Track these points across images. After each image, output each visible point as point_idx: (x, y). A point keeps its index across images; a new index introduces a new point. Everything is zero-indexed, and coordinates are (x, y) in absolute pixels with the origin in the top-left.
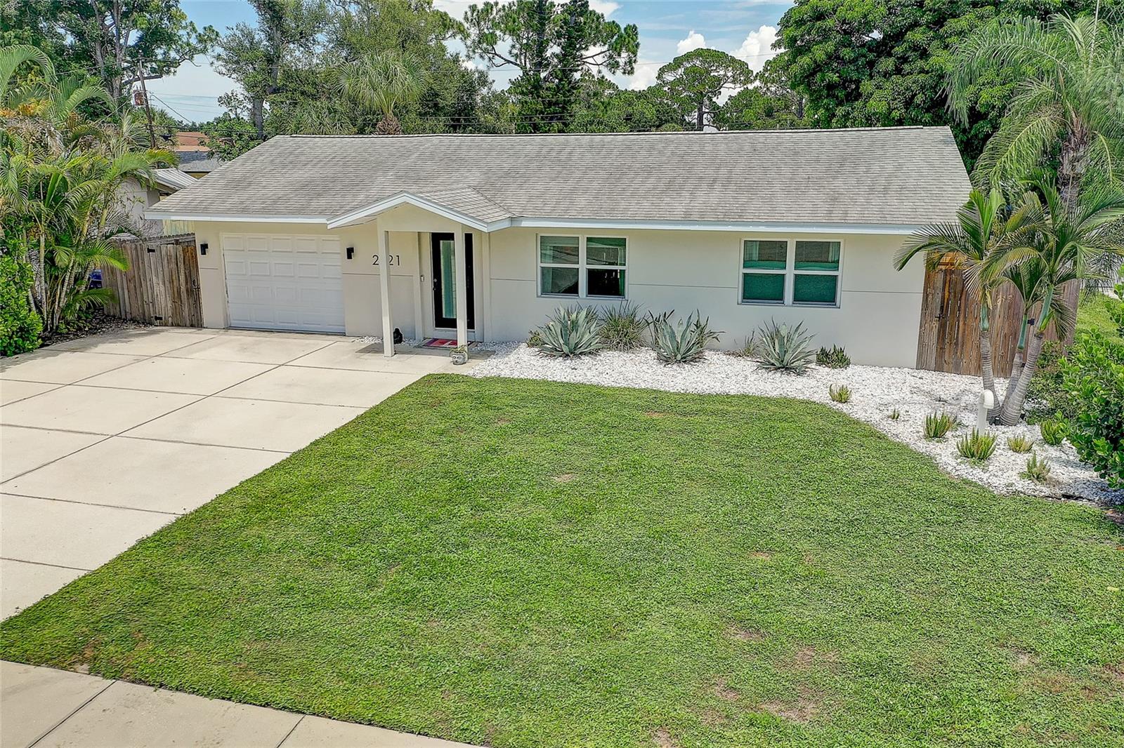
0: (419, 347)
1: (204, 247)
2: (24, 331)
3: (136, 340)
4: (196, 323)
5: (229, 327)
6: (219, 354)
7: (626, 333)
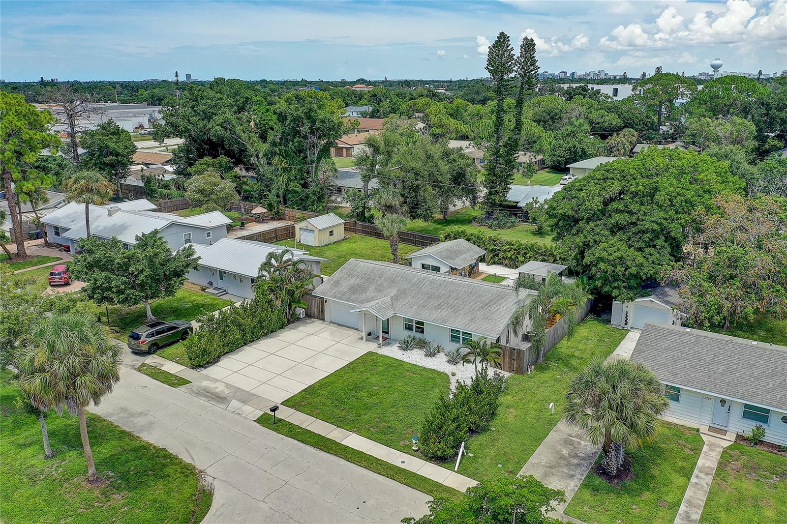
0: (374, 338)
1: (326, 301)
2: (283, 324)
3: (308, 325)
4: (323, 319)
5: (331, 322)
6: (326, 335)
7: (422, 344)
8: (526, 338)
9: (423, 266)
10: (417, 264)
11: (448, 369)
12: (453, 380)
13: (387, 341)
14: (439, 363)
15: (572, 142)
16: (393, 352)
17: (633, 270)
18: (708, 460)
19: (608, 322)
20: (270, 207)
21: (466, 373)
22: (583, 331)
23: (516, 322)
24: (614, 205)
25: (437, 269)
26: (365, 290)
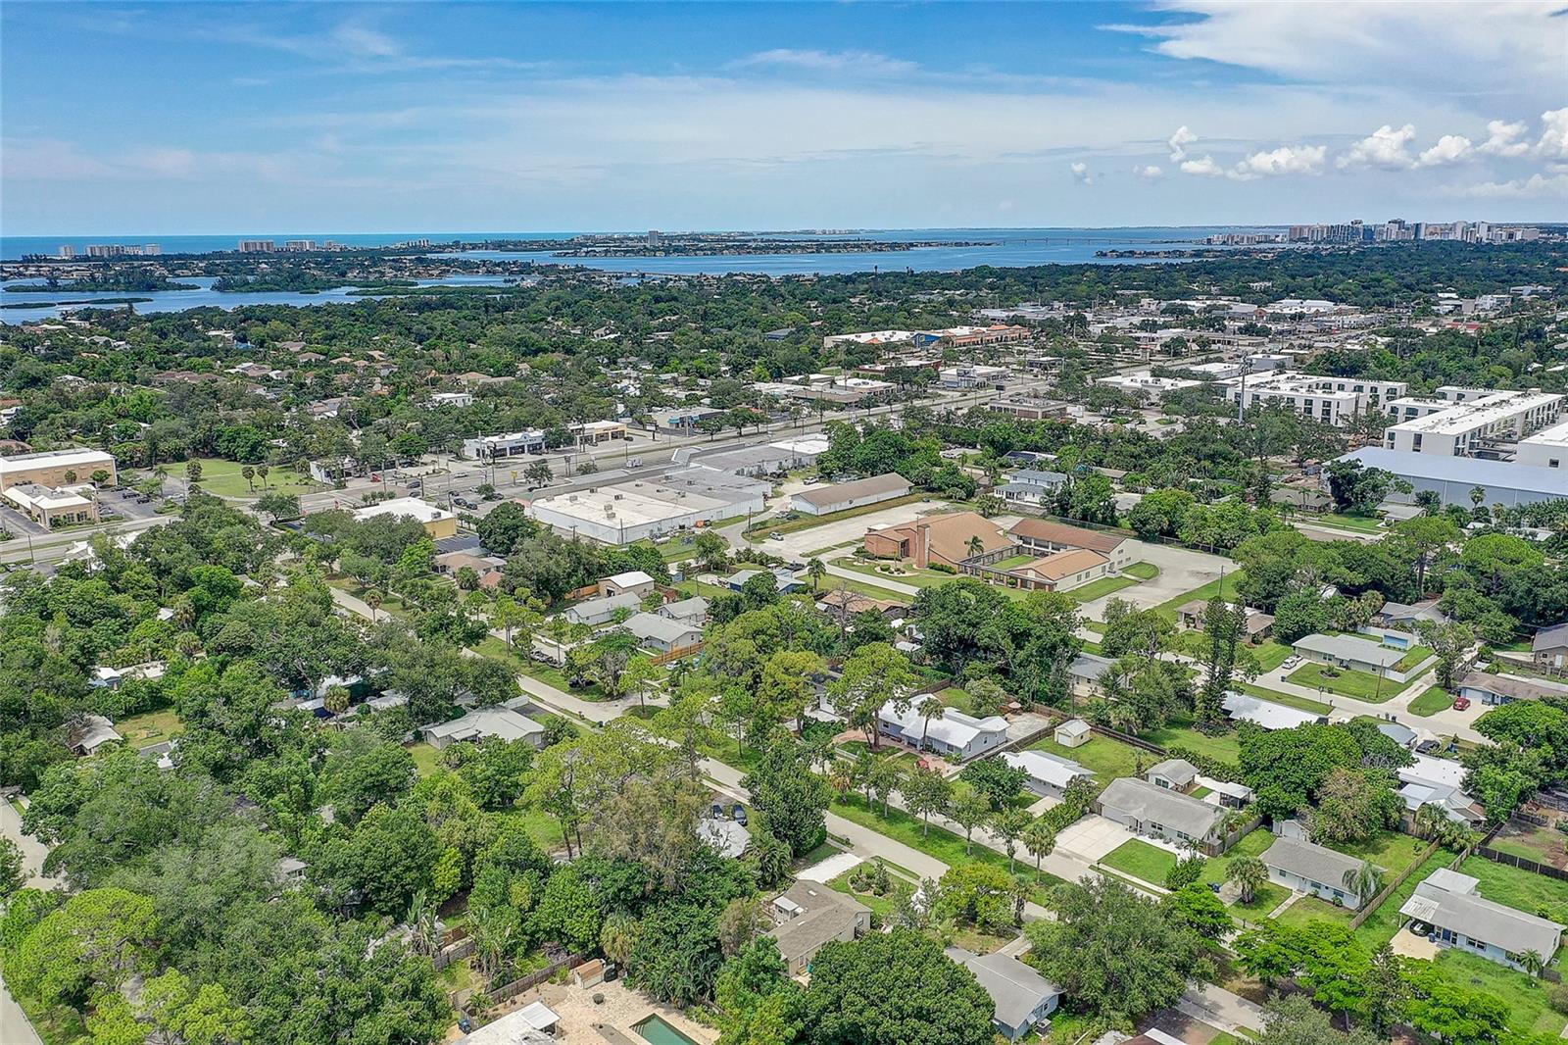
0: (1134, 830)
1: (1103, 804)
2: (1080, 817)
3: (1095, 818)
4: (1102, 815)
5: (1107, 817)
6: (1105, 825)
7: (1161, 837)
8: (1219, 837)
9: (1158, 782)
10: (1152, 780)
11: (1176, 851)
12: (1179, 857)
13: (1141, 833)
14: (1171, 848)
15: (1303, 615)
16: (1146, 839)
17: (1283, 805)
18: (1290, 901)
19: (1271, 831)
20: (1023, 701)
21: (1185, 855)
22: (1254, 835)
23: (1213, 830)
24: (1276, 764)
25: (1165, 785)
26: (1127, 802)
